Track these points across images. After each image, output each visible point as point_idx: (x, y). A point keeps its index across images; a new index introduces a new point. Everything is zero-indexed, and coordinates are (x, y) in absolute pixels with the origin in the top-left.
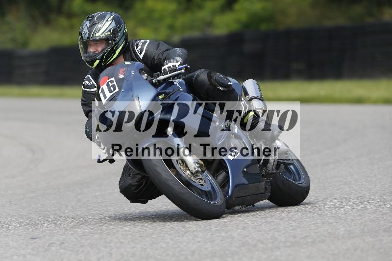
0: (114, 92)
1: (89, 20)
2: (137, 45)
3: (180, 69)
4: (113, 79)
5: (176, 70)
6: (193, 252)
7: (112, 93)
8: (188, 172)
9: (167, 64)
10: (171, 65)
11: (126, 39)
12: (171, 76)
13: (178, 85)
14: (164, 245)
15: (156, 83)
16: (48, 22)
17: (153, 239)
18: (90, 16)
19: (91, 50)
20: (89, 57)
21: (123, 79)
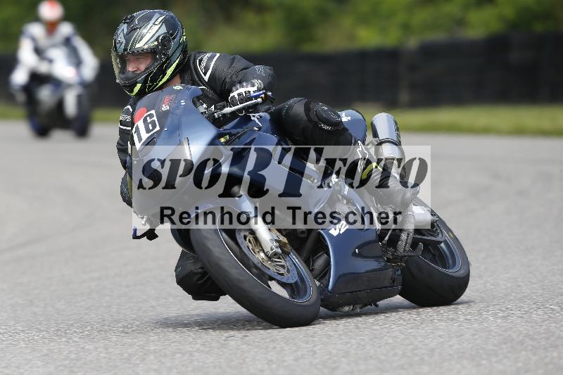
0: (152, 133)
1: (127, 23)
2: (201, 61)
3: (256, 97)
4: (153, 112)
5: (250, 99)
6: (433, 350)
7: (150, 134)
8: (262, 255)
9: (237, 89)
10: (242, 90)
11: (184, 52)
12: (243, 108)
13: (257, 121)
14: (390, 341)
15: (219, 118)
16: (229, 18)
17: (375, 332)
18: (129, 17)
19: (130, 68)
20: (127, 79)
21: (167, 112)
